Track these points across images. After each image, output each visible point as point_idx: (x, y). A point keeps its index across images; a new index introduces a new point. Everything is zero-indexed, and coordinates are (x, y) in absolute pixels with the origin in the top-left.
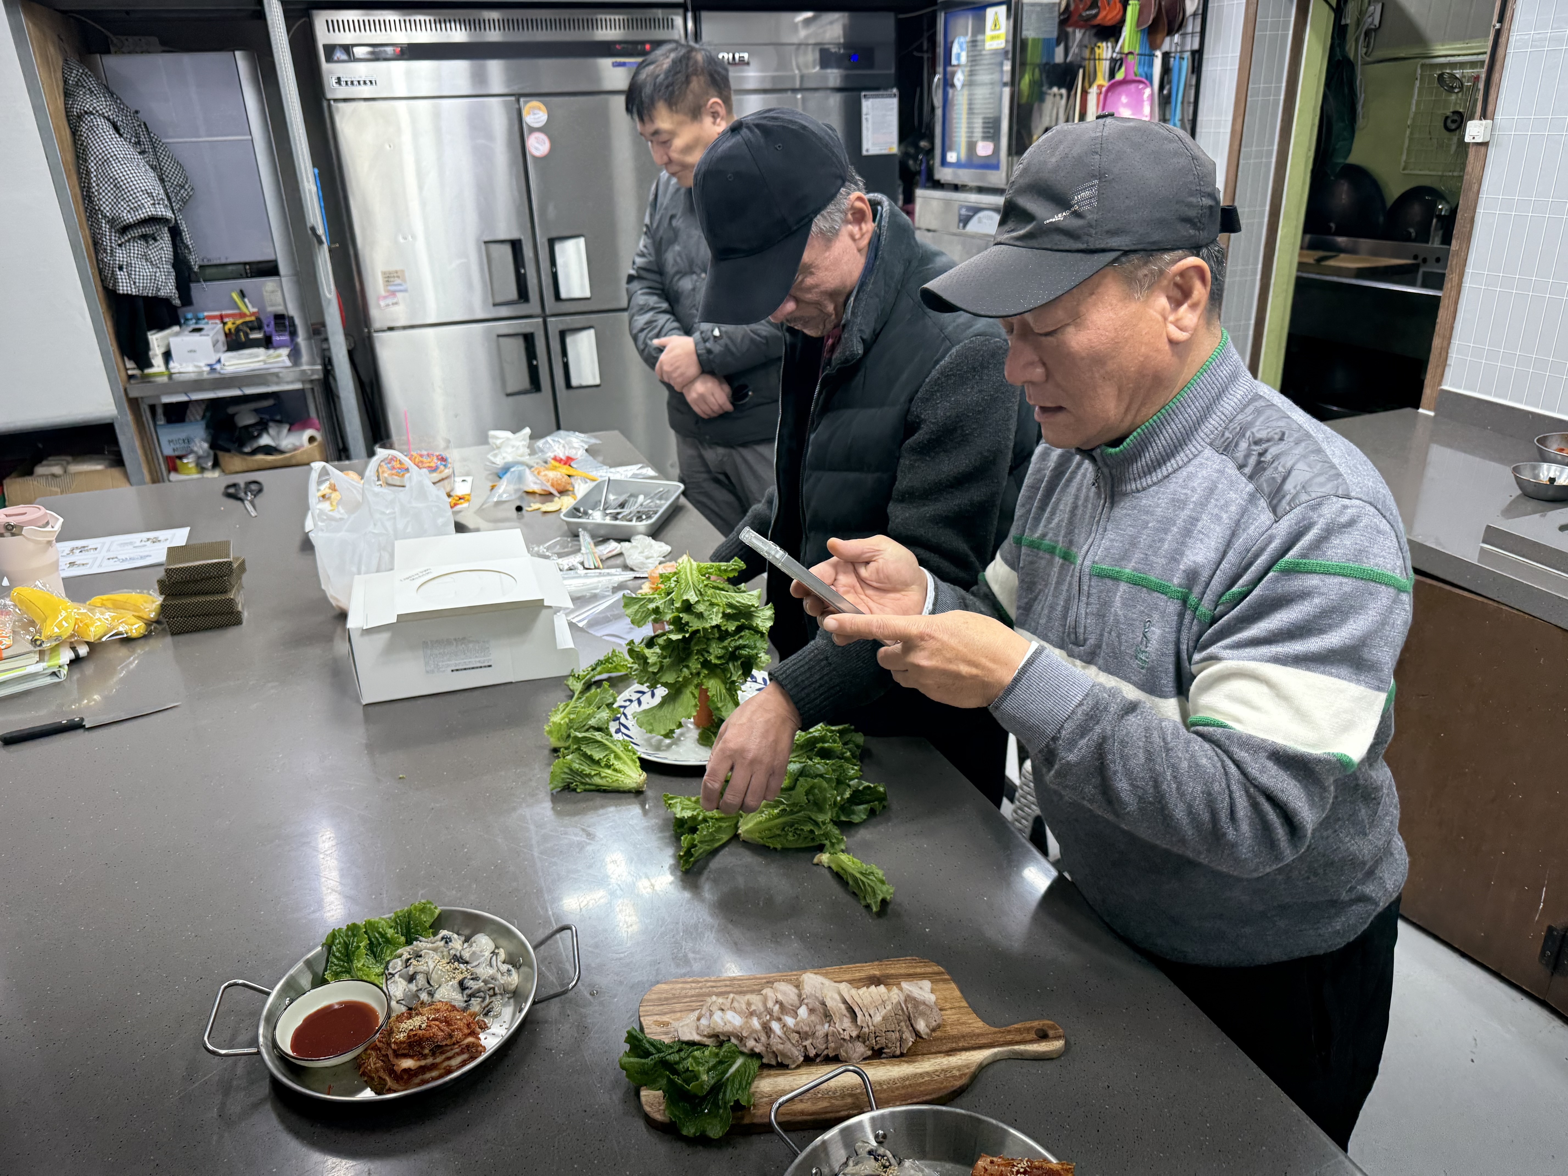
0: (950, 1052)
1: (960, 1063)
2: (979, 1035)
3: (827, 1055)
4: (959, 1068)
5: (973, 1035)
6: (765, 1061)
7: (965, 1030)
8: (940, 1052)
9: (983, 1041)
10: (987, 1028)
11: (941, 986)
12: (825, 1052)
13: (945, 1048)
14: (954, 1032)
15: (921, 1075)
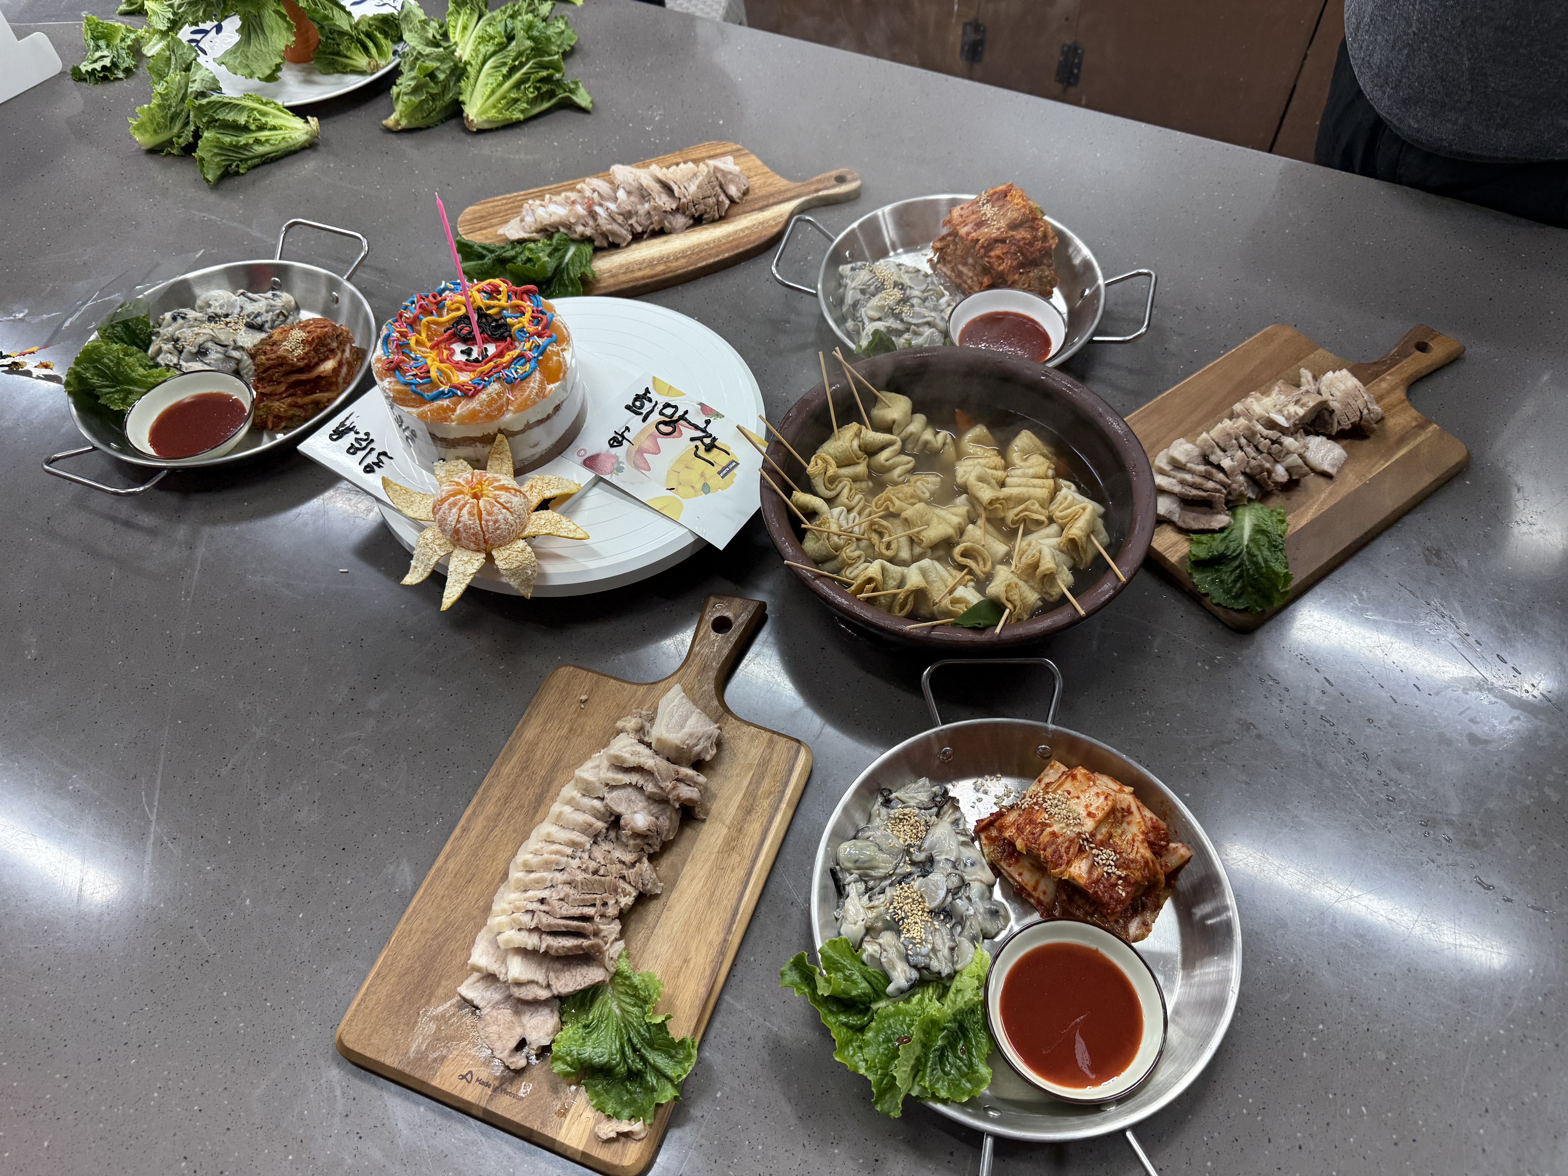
0: (762, 209)
1: (773, 215)
2: (785, 191)
3: (653, 230)
4: (774, 219)
5: (780, 192)
6: (597, 243)
7: (772, 189)
8: (753, 210)
9: (789, 195)
10: (792, 185)
11: (742, 159)
12: (651, 227)
13: (757, 206)
14: (763, 192)
15: (742, 230)
